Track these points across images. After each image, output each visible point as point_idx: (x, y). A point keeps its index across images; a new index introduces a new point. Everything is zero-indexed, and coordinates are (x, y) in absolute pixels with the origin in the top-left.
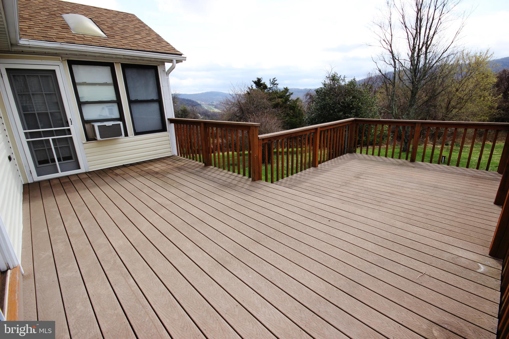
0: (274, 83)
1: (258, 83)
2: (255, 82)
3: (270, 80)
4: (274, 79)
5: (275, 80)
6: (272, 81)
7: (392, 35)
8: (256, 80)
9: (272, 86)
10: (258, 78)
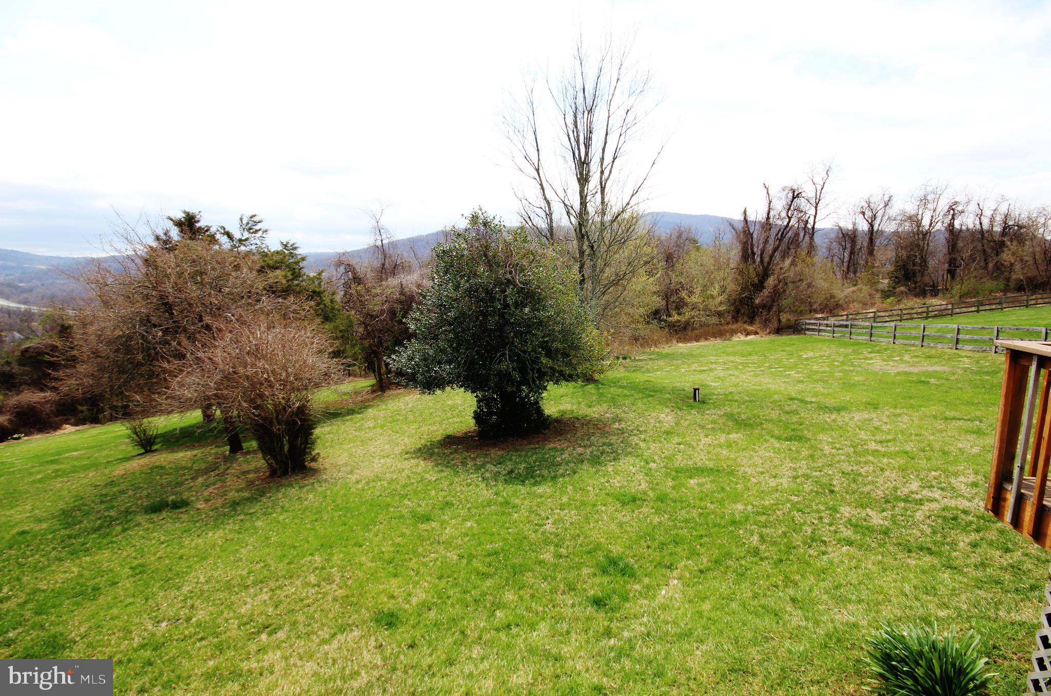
0: (251, 225)
1: (188, 224)
2: (179, 224)
3: (241, 220)
4: (251, 217)
5: (255, 219)
6: (245, 221)
7: (538, 150)
8: (180, 216)
9: (246, 235)
10: (188, 214)
